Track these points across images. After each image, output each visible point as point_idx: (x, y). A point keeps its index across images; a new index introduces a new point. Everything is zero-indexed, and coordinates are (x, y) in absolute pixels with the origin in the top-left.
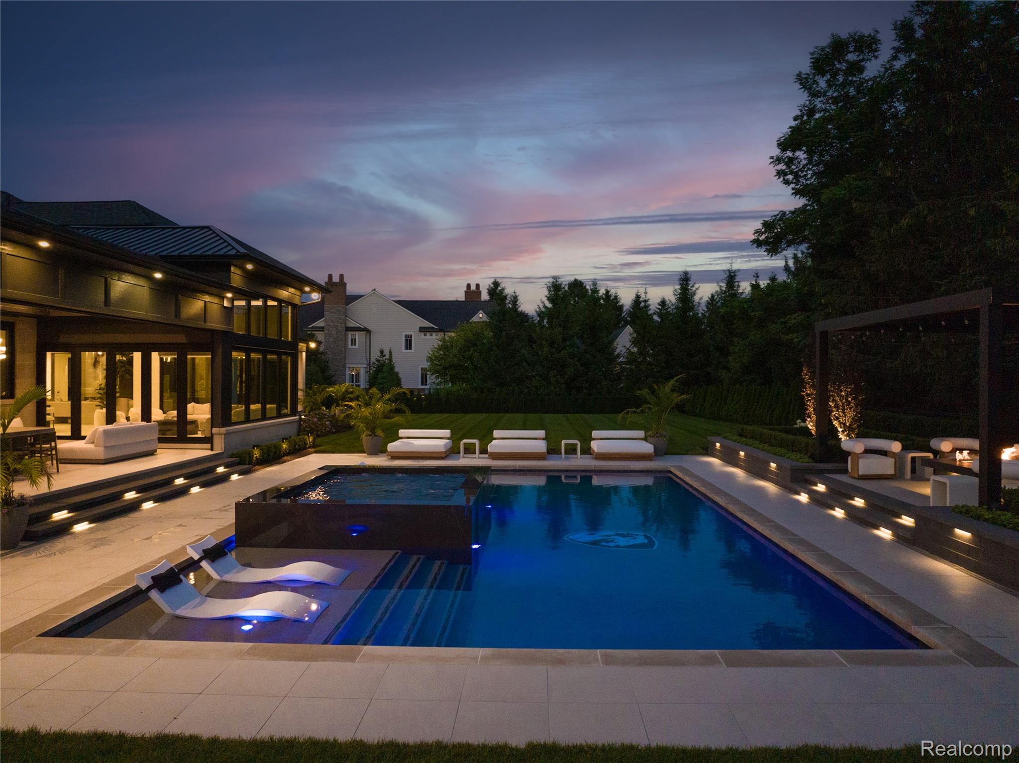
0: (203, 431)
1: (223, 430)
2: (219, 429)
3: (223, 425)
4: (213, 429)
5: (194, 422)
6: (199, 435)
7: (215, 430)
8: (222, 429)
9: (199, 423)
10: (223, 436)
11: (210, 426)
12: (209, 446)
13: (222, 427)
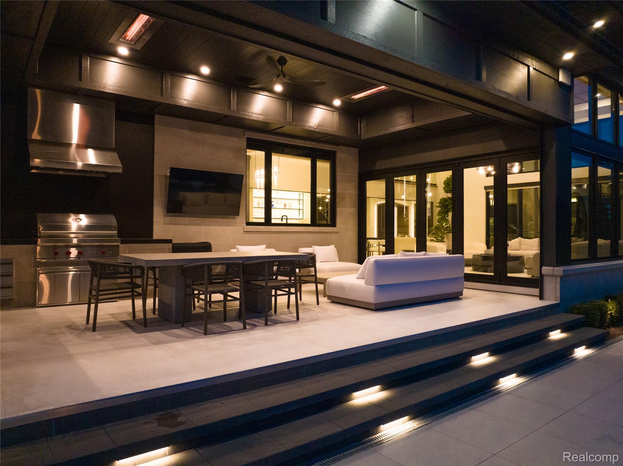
0: (530, 269)
1: (559, 270)
2: (552, 268)
3: (559, 264)
4: (544, 268)
5: (519, 258)
6: (525, 275)
7: (546, 270)
8: (556, 268)
9: (525, 260)
10: (559, 280)
11: (539, 264)
12: (536, 291)
13: (557, 266)
